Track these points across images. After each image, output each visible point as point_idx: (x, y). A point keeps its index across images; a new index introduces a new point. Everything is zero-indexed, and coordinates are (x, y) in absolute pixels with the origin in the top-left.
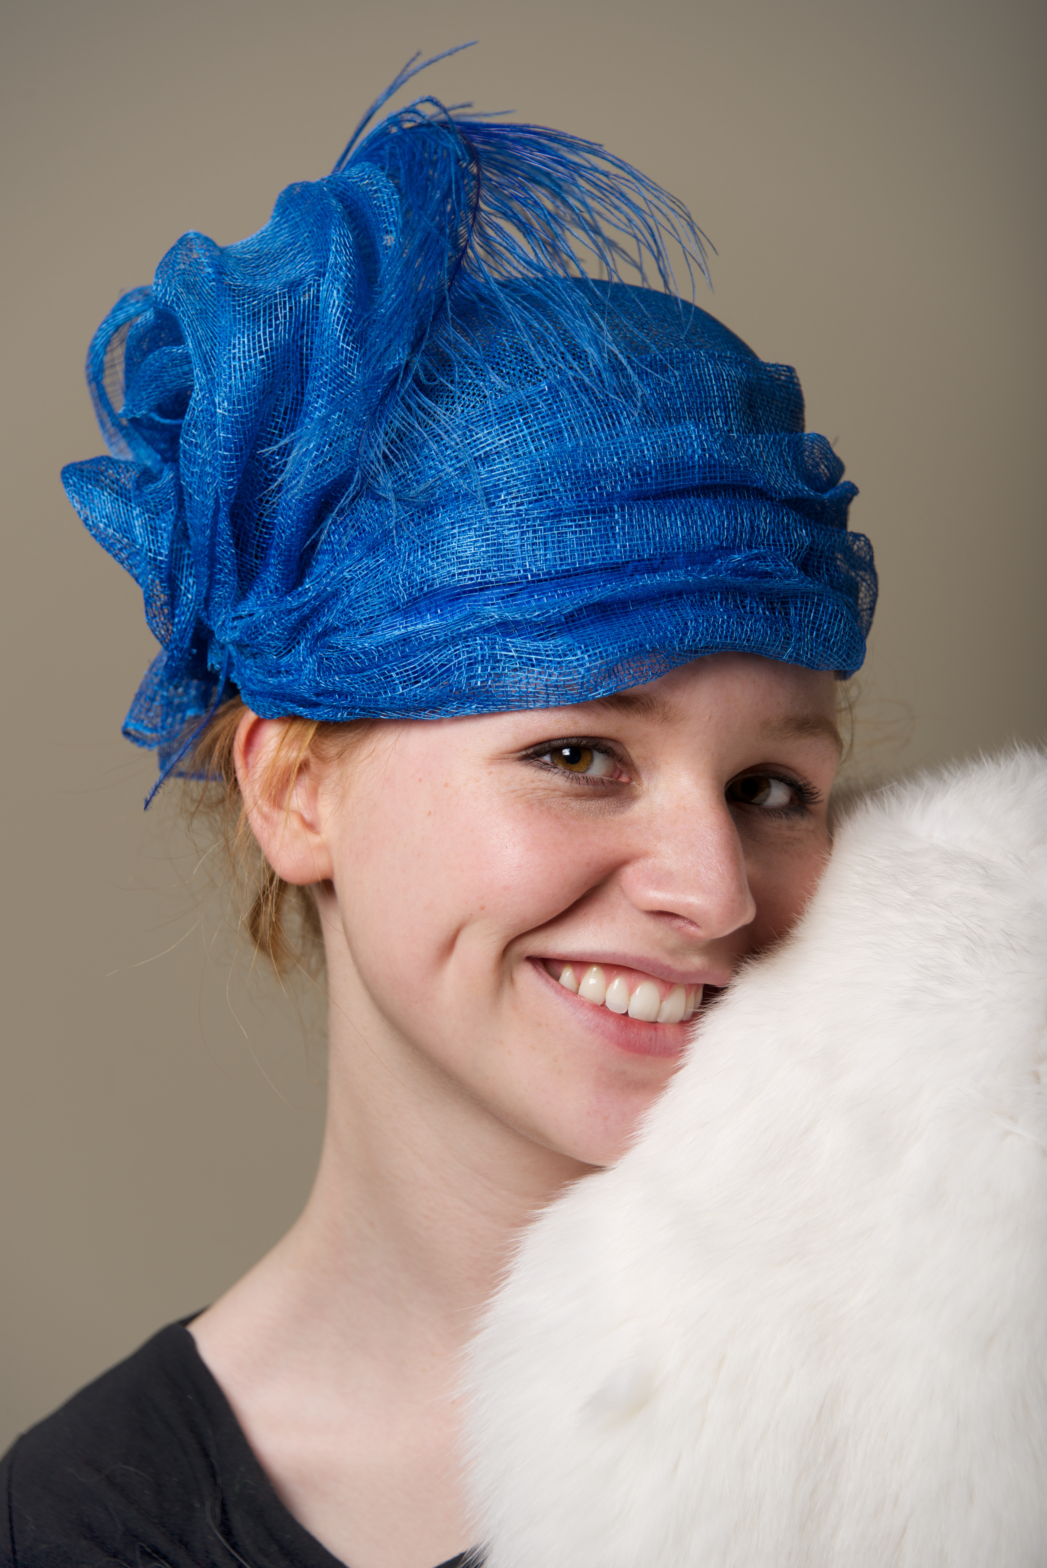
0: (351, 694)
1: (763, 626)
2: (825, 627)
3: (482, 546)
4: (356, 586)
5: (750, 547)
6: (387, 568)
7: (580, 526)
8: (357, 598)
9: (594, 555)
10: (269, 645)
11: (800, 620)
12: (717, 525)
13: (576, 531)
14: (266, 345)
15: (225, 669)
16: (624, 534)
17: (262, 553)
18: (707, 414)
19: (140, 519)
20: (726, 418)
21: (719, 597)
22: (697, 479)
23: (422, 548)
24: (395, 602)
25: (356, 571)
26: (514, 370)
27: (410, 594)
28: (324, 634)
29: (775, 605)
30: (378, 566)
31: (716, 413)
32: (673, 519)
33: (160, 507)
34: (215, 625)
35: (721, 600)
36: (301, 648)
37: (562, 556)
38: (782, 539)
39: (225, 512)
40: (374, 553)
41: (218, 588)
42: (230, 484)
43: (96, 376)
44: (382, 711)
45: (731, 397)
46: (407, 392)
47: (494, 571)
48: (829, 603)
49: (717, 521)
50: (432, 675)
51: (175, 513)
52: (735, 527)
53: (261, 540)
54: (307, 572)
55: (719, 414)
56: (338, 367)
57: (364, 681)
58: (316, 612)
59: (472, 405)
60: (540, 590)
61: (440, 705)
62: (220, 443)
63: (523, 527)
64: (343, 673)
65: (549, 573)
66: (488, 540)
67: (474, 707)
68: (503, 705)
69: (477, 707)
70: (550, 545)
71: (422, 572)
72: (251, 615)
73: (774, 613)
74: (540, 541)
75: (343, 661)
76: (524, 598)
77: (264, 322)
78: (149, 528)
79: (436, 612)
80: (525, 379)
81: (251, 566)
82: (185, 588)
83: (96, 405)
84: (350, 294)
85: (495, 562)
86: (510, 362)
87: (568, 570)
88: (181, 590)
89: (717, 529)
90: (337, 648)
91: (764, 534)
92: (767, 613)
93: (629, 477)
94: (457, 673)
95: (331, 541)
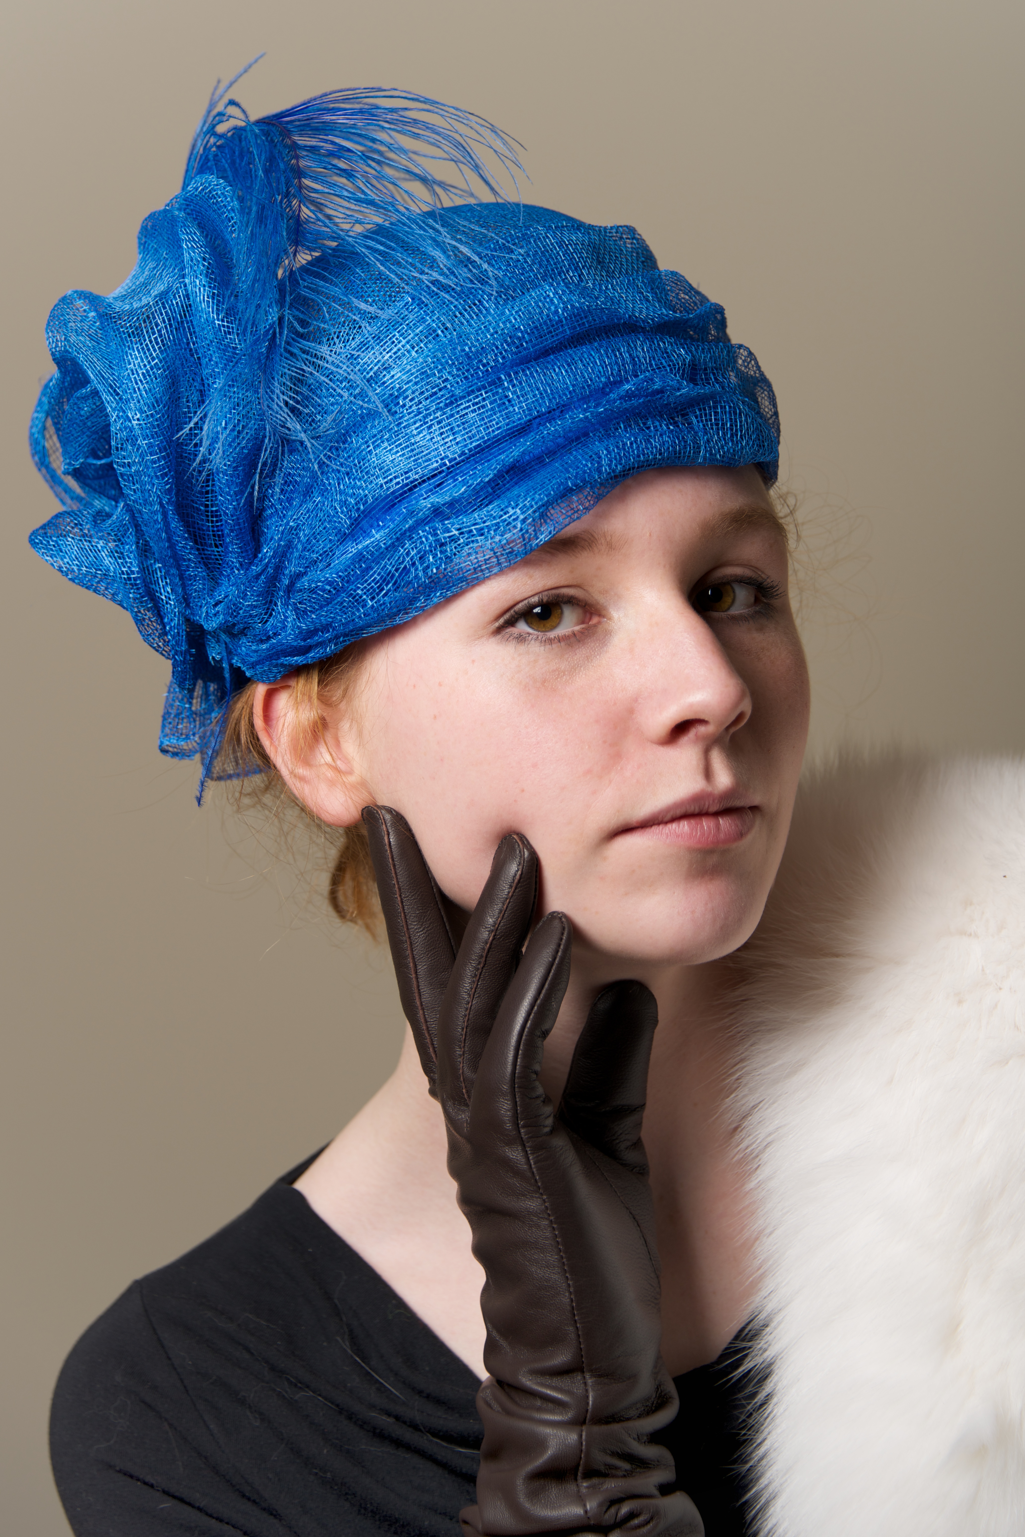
0: (330, 625)
1: (669, 437)
2: (728, 426)
3: (398, 452)
4: (304, 530)
5: (636, 376)
6: (324, 504)
7: (477, 404)
8: (308, 540)
9: (497, 424)
10: (251, 616)
11: (704, 425)
12: (599, 364)
13: (475, 409)
14: (155, 351)
15: (225, 658)
16: (518, 397)
17: (220, 541)
18: (561, 277)
19: (105, 550)
20: (579, 276)
21: (622, 426)
22: (567, 330)
23: (348, 474)
24: (340, 530)
25: (299, 518)
26: (378, 296)
27: (350, 518)
28: (292, 584)
29: (676, 419)
30: (317, 505)
31: (569, 275)
32: (557, 370)
33: (119, 534)
34: (200, 617)
35: (625, 427)
36: (279, 608)
37: (470, 434)
38: (663, 361)
39: (171, 510)
40: (310, 496)
41: (192, 584)
42: (167, 483)
43: (42, 461)
44: (362, 630)
45: (578, 258)
46: (288, 343)
47: (415, 469)
48: (724, 401)
49: (598, 361)
50: (392, 580)
51: (133, 533)
52: (616, 362)
53: (215, 529)
54: (262, 539)
55: (572, 275)
56: (221, 344)
57: (337, 608)
58: (279, 569)
59: (351, 338)
60: (461, 472)
61: (410, 605)
62: (145, 451)
63: (427, 422)
64: (318, 609)
65: (463, 453)
66: (400, 444)
67: (438, 594)
68: (462, 582)
69: (441, 593)
70: (457, 429)
71: (354, 494)
72: (226, 597)
73: (678, 426)
74: (447, 428)
75: (314, 598)
76: (450, 484)
77: (147, 332)
78: (116, 554)
79: (379, 525)
80: (390, 300)
81: (215, 555)
82: (166, 597)
83: (52, 487)
84: (211, 279)
85: (414, 461)
86: (373, 291)
87: (479, 445)
88: (162, 600)
89: (600, 368)
90: (305, 589)
91: (646, 362)
92: (671, 427)
93: (506, 347)
94: (413, 570)
95: (272, 504)
